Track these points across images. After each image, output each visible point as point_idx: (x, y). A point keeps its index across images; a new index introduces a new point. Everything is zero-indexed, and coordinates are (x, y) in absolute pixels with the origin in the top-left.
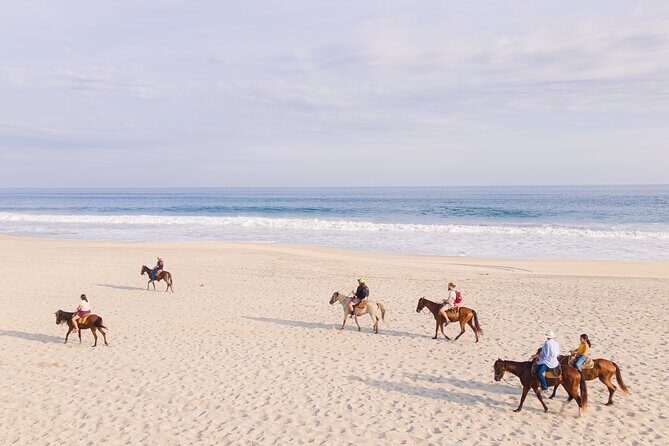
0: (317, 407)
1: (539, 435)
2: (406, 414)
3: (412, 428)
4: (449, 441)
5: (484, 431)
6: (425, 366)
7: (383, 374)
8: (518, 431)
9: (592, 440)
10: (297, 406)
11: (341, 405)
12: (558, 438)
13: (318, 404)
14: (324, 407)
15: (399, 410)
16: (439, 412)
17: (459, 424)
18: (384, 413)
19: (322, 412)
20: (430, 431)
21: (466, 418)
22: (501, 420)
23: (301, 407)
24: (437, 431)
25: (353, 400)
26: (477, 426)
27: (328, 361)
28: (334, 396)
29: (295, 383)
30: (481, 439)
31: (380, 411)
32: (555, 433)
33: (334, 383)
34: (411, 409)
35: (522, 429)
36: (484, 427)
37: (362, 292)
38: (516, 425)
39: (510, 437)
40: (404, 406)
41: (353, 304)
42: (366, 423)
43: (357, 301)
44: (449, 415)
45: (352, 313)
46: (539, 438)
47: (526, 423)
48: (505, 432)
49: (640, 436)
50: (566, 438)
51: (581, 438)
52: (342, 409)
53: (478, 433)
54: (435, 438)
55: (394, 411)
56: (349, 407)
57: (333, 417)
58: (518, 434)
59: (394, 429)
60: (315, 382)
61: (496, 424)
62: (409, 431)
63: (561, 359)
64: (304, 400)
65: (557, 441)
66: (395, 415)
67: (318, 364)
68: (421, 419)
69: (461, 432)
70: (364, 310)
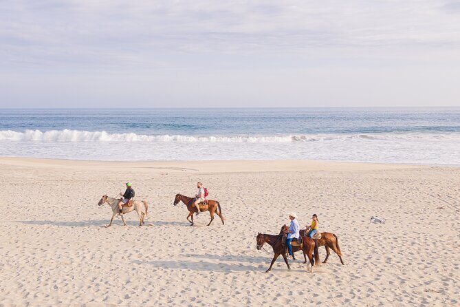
0: (28, 291)
1: (201, 289)
2: (102, 288)
3: (107, 297)
4: (136, 304)
5: (162, 292)
6: (118, 248)
7: (85, 257)
8: (186, 289)
9: (236, 288)
10: (9, 293)
11: (48, 287)
12: (214, 290)
13: (28, 287)
14: (34, 290)
15: (97, 285)
16: (128, 282)
17: (144, 290)
18: (85, 288)
19: (32, 293)
20: (121, 298)
21: (149, 284)
22: (174, 283)
23: (12, 292)
24: (127, 297)
25: (59, 281)
26: (157, 289)
27: (38, 251)
28: (43, 280)
29: (8, 273)
30: (160, 299)
31: (82, 287)
32: (212, 287)
33: (43, 270)
34: (106, 283)
35: (190, 287)
36: (162, 289)
37: (129, 194)
38: (185, 285)
39: (181, 294)
40: (101, 280)
41: (122, 203)
42: (70, 298)
43: (125, 201)
44: (136, 283)
45: (121, 211)
46: (201, 292)
47: (193, 282)
48: (177, 291)
49: (266, 281)
50: (219, 289)
51: (229, 288)
52: (49, 289)
53: (158, 295)
54: (125, 302)
55: (93, 286)
56: (56, 287)
57: (41, 297)
58: (187, 291)
59: (93, 300)
60: (26, 270)
61: (171, 286)
62: (104, 300)
63: (302, 232)
64: (15, 286)
65: (213, 293)
66: (93, 289)
67: (30, 255)
68: (114, 289)
69: (145, 295)
70: (132, 208)
